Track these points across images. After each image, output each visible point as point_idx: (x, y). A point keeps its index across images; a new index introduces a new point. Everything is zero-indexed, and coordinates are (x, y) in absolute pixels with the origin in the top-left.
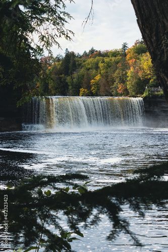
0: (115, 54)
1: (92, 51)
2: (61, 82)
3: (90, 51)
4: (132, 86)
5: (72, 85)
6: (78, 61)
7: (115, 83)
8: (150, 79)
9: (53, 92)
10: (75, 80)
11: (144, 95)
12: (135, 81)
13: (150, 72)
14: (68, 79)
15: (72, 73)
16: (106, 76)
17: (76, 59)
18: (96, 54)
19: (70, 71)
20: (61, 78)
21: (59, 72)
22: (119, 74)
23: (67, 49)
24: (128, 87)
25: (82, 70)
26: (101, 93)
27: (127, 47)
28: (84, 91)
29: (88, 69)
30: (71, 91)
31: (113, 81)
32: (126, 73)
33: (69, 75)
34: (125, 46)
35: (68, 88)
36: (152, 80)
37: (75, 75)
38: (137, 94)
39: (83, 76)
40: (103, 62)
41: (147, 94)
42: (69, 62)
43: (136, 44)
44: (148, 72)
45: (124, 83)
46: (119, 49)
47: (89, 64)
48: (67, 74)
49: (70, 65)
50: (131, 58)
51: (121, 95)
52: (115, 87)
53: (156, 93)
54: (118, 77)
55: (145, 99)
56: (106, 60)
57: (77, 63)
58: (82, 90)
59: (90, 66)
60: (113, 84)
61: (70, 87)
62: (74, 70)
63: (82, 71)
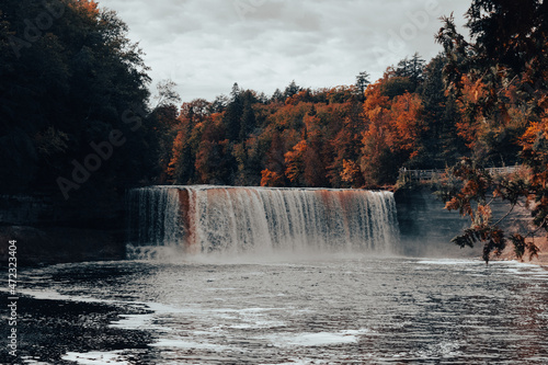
0: (340, 96)
1: (292, 90)
2: (222, 155)
3: (287, 89)
4: (372, 165)
5: (244, 163)
6: (260, 111)
7: (336, 159)
8: (411, 151)
9: (204, 177)
10: (251, 152)
11: (397, 185)
12: (378, 154)
13: (412, 135)
14: (237, 150)
15: (245, 137)
16: (318, 144)
17: (257, 106)
18: (301, 96)
19: (241, 132)
20: (221, 147)
21: (218, 135)
22: (345, 139)
23: (236, 84)
24: (363, 167)
25: (267, 129)
26: (307, 181)
27: (367, 82)
28: (270, 176)
29: (281, 129)
30: (242, 176)
31: (332, 155)
32: (361, 137)
33: (239, 141)
34: (362, 80)
35: (236, 169)
36: (415, 153)
37: (253, 141)
38: (381, 183)
39: (269, 142)
40: (313, 113)
41: (404, 183)
42: (241, 113)
43: (386, 76)
44: (407, 136)
45: (355, 160)
46: (349, 85)
47: (282, 118)
48: (235, 138)
49: (243, 119)
50: (373, 106)
51: (348, 185)
52: (336, 169)
53: (423, 181)
54: (342, 146)
55: (398, 194)
56: (321, 109)
57: (257, 115)
58: (266, 173)
59: (284, 122)
60: (333, 161)
61: (241, 167)
62: (249, 130)
63: (267, 132)
